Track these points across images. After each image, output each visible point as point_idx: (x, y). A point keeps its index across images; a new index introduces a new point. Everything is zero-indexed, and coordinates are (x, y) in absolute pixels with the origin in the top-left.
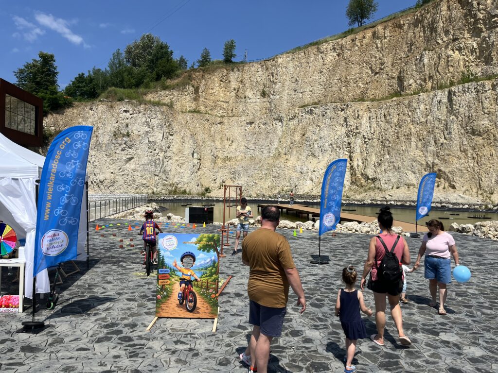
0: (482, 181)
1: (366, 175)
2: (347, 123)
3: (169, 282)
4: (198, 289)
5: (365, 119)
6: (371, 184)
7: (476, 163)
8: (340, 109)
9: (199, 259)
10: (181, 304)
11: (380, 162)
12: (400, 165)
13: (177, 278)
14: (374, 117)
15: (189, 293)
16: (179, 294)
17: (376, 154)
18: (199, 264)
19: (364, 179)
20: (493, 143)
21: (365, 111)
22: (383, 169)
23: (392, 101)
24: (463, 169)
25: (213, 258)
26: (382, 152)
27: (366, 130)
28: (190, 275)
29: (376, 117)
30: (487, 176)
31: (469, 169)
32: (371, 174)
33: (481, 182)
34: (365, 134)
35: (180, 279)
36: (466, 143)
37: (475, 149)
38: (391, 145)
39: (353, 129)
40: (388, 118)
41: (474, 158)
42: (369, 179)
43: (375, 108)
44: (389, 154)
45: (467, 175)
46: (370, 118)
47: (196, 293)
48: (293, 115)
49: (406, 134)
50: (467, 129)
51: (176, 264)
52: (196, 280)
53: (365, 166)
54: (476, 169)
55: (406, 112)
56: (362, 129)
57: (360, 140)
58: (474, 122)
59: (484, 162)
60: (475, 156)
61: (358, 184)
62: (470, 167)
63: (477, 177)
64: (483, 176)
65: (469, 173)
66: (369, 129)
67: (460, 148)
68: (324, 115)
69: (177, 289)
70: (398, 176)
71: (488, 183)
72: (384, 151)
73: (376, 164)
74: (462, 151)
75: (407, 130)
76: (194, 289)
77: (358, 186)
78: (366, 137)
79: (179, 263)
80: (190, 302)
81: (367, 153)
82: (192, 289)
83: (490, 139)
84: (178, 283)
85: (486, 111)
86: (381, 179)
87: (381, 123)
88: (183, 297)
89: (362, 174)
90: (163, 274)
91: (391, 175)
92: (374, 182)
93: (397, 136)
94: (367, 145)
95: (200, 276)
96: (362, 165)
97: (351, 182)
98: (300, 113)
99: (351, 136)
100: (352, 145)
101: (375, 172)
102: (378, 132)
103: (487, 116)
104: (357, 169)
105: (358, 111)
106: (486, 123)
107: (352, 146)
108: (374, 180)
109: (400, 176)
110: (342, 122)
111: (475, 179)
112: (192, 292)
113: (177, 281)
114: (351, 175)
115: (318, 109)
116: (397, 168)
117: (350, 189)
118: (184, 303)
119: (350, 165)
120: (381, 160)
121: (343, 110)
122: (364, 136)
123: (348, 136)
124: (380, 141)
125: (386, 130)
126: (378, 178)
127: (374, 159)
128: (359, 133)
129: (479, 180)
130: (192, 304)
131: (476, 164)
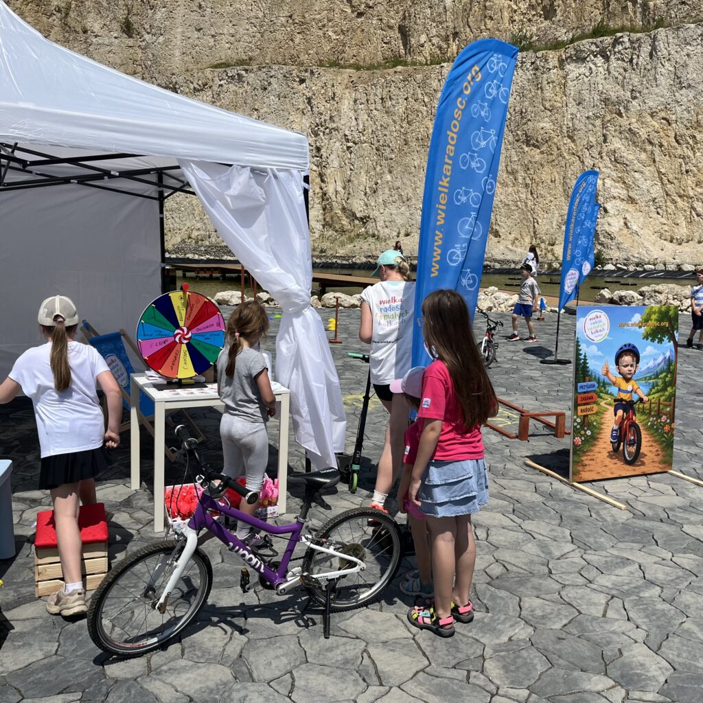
0: (538, 223)
1: (351, 211)
2: (312, 108)
3: (595, 408)
4: (644, 417)
5: (346, 102)
6: (360, 228)
7: (530, 194)
8: (298, 80)
9: (645, 357)
10: (616, 450)
11: (374, 186)
12: (410, 194)
13: (610, 400)
14: (364, 100)
15: (630, 426)
16: (613, 430)
17: (367, 172)
18: (646, 367)
19: (347, 217)
20: (556, 162)
21: (347, 88)
22: (381, 201)
23: (396, 72)
24: (511, 203)
25: (668, 354)
26: (378, 168)
27: (349, 124)
28: (631, 392)
29: (367, 101)
30: (545, 216)
31: (519, 203)
32: (360, 209)
33: (536, 224)
34: (347, 133)
35: (615, 401)
36: (516, 159)
37: (528, 169)
38: (393, 156)
39: (325, 121)
40: (389, 103)
41: (527, 186)
42: (357, 218)
43: (364, 83)
44: (390, 172)
45: (517, 215)
46: (355, 101)
47: (640, 425)
48: (200, 83)
49: (420, 136)
50: (517, 134)
51: (607, 372)
52: (641, 400)
53: (349, 194)
54: (530, 203)
55: (420, 96)
56: (342, 122)
57: (338, 144)
58: (529, 123)
59: (542, 193)
60: (528, 181)
61: (337, 227)
62: (520, 201)
63: (530, 216)
64: (540, 215)
65: (520, 211)
66: (354, 123)
67: (506, 166)
68: (265, 89)
69: (610, 420)
70: (408, 214)
71: (547, 227)
72: (381, 166)
73: (368, 190)
74: (510, 173)
75: (422, 130)
76: (638, 419)
77: (336, 231)
78: (350, 138)
79: (613, 368)
80: (630, 445)
81: (351, 169)
82: (634, 418)
83: (552, 154)
84: (612, 409)
85: (548, 105)
86: (378, 220)
87: (375, 112)
88: (619, 436)
89: (344, 209)
90: (585, 393)
91: (394, 212)
92: (364, 223)
93: (405, 140)
94: (351, 153)
95: (646, 390)
96: (343, 191)
97: (323, 223)
98: (216, 79)
99: (321, 134)
100: (323, 151)
101: (366, 205)
102: (370, 131)
103: (549, 113)
104: (334, 199)
105: (333, 86)
106: (546, 124)
107: (325, 155)
108: (364, 220)
109: (411, 214)
110: (301, 107)
111: (528, 220)
112: (634, 425)
113: (610, 404)
114: (324, 209)
115: (253, 75)
116: (405, 199)
117: (322, 235)
118: (621, 448)
119: (321, 191)
120: (376, 184)
121: (302, 81)
122: (345, 135)
123: (316, 135)
124: (374, 147)
125: (385, 128)
126: (371, 217)
127: (363, 180)
128: (336, 129)
129: (534, 222)
130: (633, 449)
131: (529, 196)
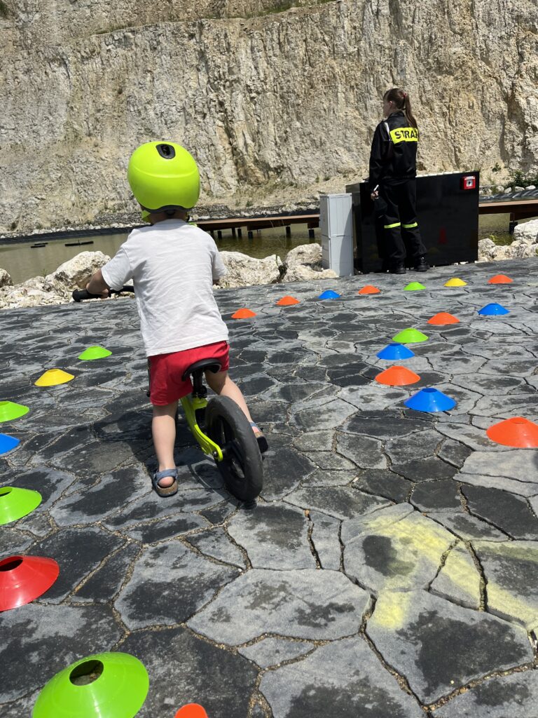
0: (460, 151)
1: (264, 162)
2: (206, 62)
5: (243, 51)
6: (275, 178)
7: (448, 122)
8: (187, 35)
11: (284, 135)
12: (323, 138)
14: (261, 47)
17: (275, 121)
19: (260, 170)
20: (472, 86)
21: (241, 37)
22: (293, 148)
23: (290, 14)
24: (430, 134)
26: (285, 117)
27: (249, 74)
29: (265, 47)
30: (467, 143)
31: (438, 133)
32: (272, 160)
33: (458, 154)
34: (249, 83)
36: (430, 88)
37: (443, 97)
38: (300, 101)
39: (224, 73)
40: (287, 48)
41: (444, 115)
42: (270, 169)
43: (259, 29)
44: (299, 119)
45: (438, 145)
46: (252, 49)
48: (87, 50)
49: (325, 77)
50: (428, 63)
53: (260, 146)
54: (449, 132)
55: (320, 36)
56: (242, 72)
57: (240, 96)
58: (440, 49)
59: (461, 119)
60: (445, 110)
61: (253, 180)
62: (439, 130)
63: (451, 146)
64: (461, 143)
65: (440, 141)
66: (254, 72)
67: (421, 97)
68: (155, 49)
70: (323, 158)
71: (470, 154)
72: (288, 113)
73: (278, 140)
74: (425, 103)
75: (326, 70)
77: (252, 184)
78: (252, 88)
81: (258, 121)
83: (467, 79)
85: (457, 28)
86: (293, 168)
87: (274, 59)
89: (256, 162)
91: (309, 158)
92: (278, 173)
93: (310, 84)
94: (255, 104)
96: (253, 144)
97: (238, 178)
98: (103, 44)
99: (222, 88)
100: (227, 105)
101: (279, 155)
102: (272, 79)
103: (459, 37)
104: (245, 153)
105: (226, 36)
106: (457, 49)
107: (229, 108)
108: (279, 170)
109: (327, 158)
110: (195, 63)
111: (449, 150)
114: (236, 164)
115: (140, 36)
116: (318, 144)
117: (238, 190)
119: (230, 147)
120: (286, 132)
121: (192, 36)
122: (248, 86)
123: (217, 90)
124: (278, 95)
125: (287, 74)
126: (285, 166)
127: (271, 131)
128: (237, 81)
129: (455, 151)
131: (448, 125)
